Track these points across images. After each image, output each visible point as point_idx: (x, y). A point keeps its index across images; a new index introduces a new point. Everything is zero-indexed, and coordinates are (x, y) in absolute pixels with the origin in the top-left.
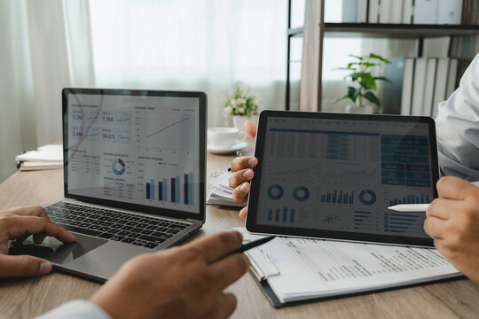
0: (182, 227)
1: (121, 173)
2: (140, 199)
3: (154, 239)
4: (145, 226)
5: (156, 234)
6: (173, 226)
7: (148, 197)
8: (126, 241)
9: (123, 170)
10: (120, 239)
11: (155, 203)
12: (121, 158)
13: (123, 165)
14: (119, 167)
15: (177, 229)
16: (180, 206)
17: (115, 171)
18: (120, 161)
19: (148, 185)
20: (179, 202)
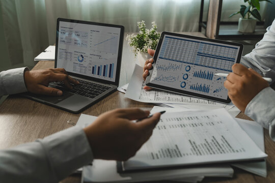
0: (108, 88)
1: (81, 61)
2: (89, 74)
3: (94, 94)
4: (91, 87)
5: (95, 92)
6: (104, 88)
7: (93, 73)
8: (82, 95)
9: (83, 60)
10: (79, 93)
11: (96, 76)
12: (82, 54)
13: (83, 58)
14: (81, 58)
15: (105, 89)
16: (107, 78)
17: (79, 60)
18: (82, 56)
19: (93, 67)
20: (106, 76)
